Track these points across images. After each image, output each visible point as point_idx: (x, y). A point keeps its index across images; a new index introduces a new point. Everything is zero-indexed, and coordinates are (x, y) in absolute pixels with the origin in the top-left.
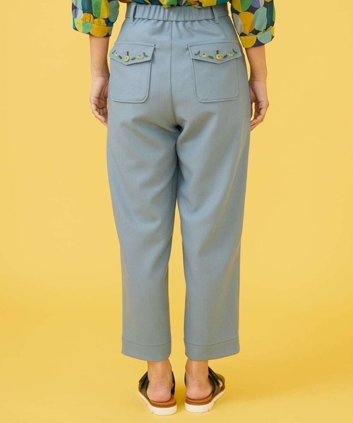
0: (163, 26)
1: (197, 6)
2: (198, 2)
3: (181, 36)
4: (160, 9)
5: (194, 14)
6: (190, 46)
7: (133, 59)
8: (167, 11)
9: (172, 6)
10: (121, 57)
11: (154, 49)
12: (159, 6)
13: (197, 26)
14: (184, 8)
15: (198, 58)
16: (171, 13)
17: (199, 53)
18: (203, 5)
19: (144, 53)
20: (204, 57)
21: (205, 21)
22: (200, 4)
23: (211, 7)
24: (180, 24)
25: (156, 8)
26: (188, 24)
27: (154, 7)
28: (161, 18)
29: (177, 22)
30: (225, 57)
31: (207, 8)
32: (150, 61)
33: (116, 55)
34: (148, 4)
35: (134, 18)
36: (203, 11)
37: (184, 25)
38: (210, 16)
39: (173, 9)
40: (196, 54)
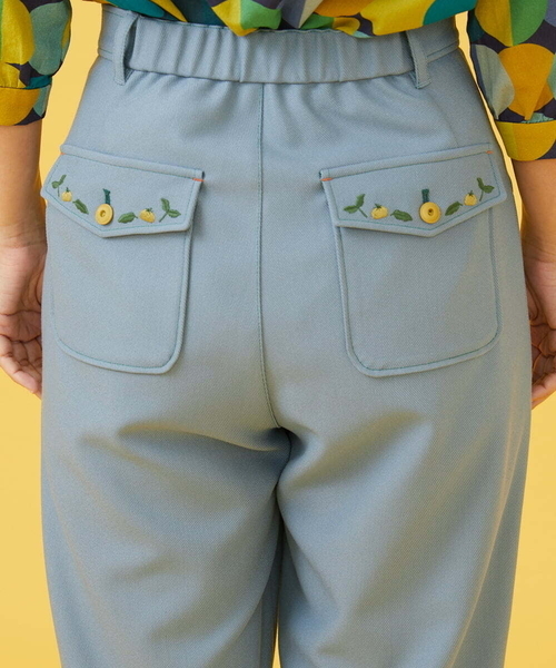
0: (230, 100)
1: (353, 31)
2: (358, 17)
3: (294, 138)
4: (220, 38)
5: (342, 57)
6: (330, 179)
7: (128, 218)
8: (244, 44)
9: (262, 30)
10: (82, 207)
11: (202, 188)
12: (214, 30)
13: (351, 99)
14: (302, 36)
15: (356, 220)
16: (261, 54)
17: (361, 201)
18: (377, 30)
19: (165, 203)
20: (377, 217)
21: (380, 82)
22: (366, 25)
23: (404, 35)
24: (293, 95)
25: (205, 37)
26: (321, 94)
27: (196, 31)
28: (223, 71)
29: (281, 85)
30: (453, 209)
31: (388, 37)
32: (185, 232)
33: (64, 195)
34: (174, 20)
35: (127, 68)
36: (373, 48)
37: (306, 100)
38: (398, 65)
39: (266, 38)
40: (350, 209)
